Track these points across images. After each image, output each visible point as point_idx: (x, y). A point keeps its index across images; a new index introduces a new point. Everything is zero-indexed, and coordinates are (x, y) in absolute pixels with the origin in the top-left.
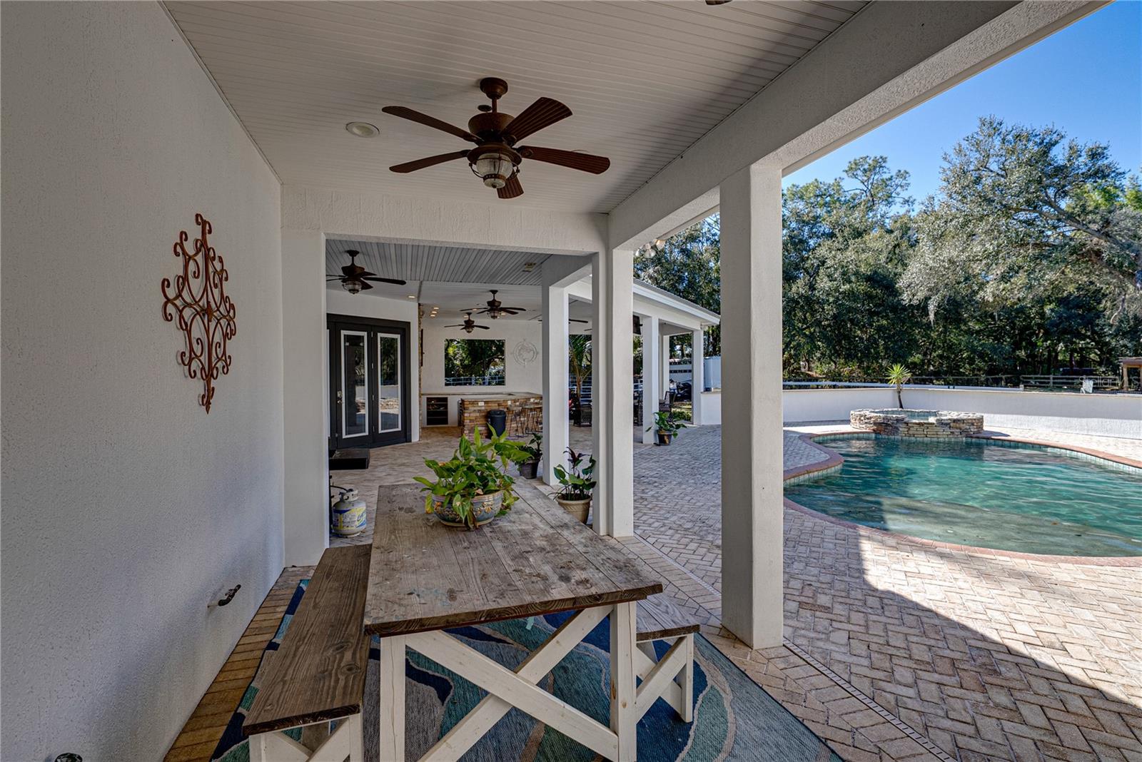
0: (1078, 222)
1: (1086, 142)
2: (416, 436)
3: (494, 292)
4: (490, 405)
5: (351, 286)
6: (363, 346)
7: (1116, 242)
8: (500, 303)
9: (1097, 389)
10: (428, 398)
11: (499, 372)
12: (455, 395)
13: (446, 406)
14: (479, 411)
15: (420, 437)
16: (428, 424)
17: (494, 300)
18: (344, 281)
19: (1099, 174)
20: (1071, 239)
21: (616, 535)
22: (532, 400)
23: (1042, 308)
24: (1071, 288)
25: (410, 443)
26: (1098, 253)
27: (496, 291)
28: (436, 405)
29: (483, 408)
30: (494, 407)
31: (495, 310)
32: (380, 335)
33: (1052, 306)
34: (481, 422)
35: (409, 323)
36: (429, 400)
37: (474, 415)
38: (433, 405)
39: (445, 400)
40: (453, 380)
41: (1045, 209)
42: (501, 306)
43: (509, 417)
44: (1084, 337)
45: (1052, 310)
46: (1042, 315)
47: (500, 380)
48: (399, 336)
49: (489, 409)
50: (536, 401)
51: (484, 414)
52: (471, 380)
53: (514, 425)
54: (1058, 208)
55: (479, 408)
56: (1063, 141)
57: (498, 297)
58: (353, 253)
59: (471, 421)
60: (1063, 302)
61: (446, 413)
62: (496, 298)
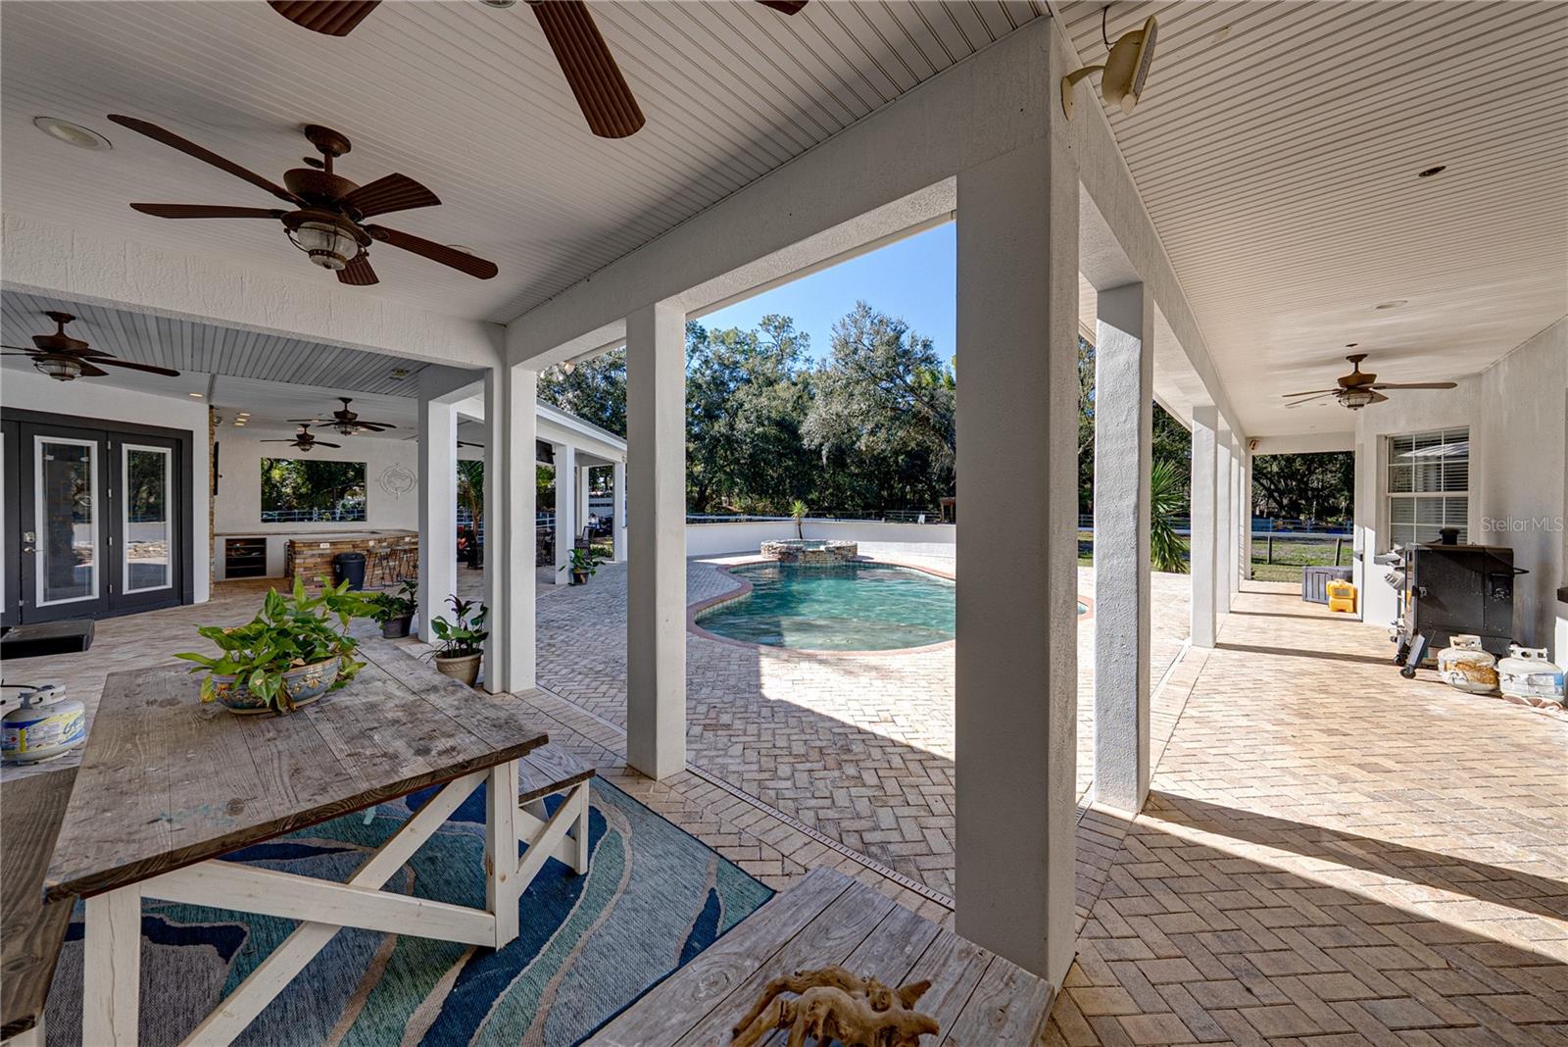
0: (916, 394)
1: (921, 336)
2: (202, 592)
3: (346, 401)
4: (339, 546)
5: (55, 369)
6: (89, 463)
7: (937, 412)
8: (356, 415)
9: (928, 520)
10: (227, 540)
11: (359, 504)
12: (278, 536)
13: (263, 551)
14: (321, 555)
15: (211, 596)
16: (227, 577)
17: (346, 411)
18: (38, 358)
19: (928, 360)
20: (913, 407)
21: (513, 690)
22: (407, 539)
23: (897, 458)
24: (913, 444)
25: (191, 606)
26: (928, 419)
27: (350, 400)
28: (243, 549)
29: (328, 551)
30: (347, 549)
31: (346, 423)
32: (126, 448)
33: (902, 457)
34: (324, 571)
35: (192, 432)
36: (230, 543)
37: (310, 561)
38: (237, 549)
39: (263, 541)
40: (279, 515)
41: (898, 381)
42: (357, 420)
43: (370, 562)
44: (921, 482)
45: (903, 460)
46: (896, 462)
47: (359, 513)
48: (170, 450)
49: (337, 552)
50: (413, 540)
51: (329, 559)
52: (311, 514)
53: (378, 572)
54: (905, 382)
55: (321, 552)
56: (908, 331)
57: (351, 408)
58: (61, 318)
59: (306, 569)
60: (908, 454)
61: (263, 560)
62: (348, 409)
